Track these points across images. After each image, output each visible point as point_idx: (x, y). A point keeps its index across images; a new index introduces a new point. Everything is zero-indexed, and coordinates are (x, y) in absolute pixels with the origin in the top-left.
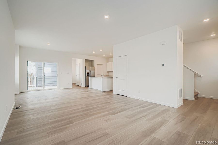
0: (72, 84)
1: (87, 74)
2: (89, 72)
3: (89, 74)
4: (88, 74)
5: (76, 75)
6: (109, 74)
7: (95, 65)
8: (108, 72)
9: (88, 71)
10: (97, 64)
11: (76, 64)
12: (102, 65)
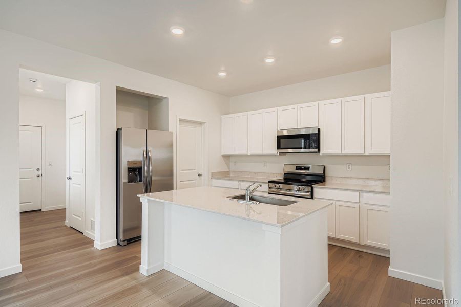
0: (21, 213)
1: (131, 170)
2: (141, 159)
3: (140, 170)
4: (136, 172)
5: (68, 176)
6: (231, 164)
7: (173, 124)
8: (227, 157)
9: (131, 154)
10: (181, 120)
11: (68, 116)
12: (201, 124)
